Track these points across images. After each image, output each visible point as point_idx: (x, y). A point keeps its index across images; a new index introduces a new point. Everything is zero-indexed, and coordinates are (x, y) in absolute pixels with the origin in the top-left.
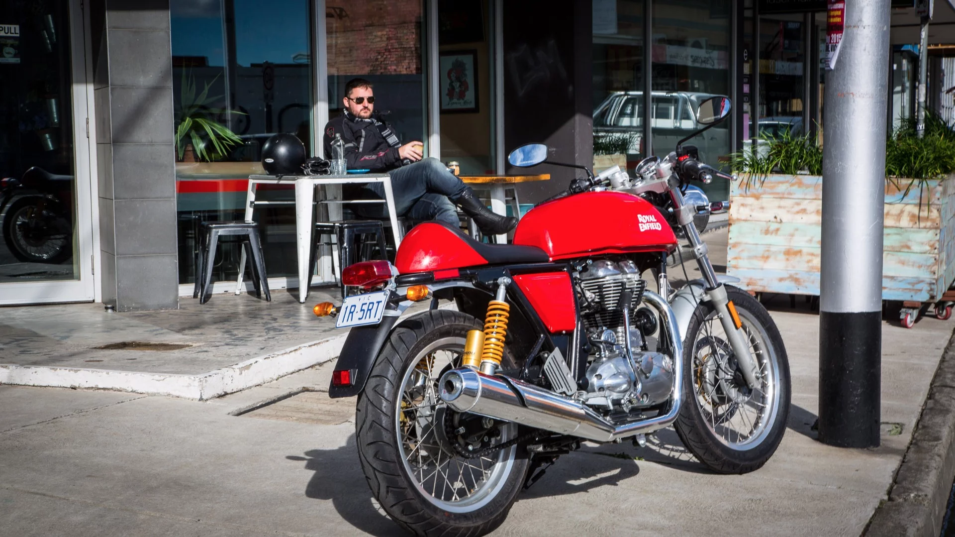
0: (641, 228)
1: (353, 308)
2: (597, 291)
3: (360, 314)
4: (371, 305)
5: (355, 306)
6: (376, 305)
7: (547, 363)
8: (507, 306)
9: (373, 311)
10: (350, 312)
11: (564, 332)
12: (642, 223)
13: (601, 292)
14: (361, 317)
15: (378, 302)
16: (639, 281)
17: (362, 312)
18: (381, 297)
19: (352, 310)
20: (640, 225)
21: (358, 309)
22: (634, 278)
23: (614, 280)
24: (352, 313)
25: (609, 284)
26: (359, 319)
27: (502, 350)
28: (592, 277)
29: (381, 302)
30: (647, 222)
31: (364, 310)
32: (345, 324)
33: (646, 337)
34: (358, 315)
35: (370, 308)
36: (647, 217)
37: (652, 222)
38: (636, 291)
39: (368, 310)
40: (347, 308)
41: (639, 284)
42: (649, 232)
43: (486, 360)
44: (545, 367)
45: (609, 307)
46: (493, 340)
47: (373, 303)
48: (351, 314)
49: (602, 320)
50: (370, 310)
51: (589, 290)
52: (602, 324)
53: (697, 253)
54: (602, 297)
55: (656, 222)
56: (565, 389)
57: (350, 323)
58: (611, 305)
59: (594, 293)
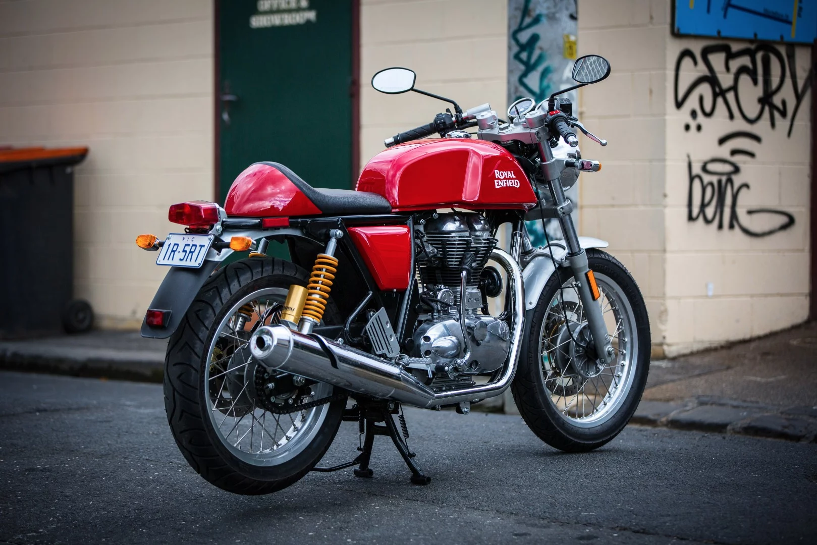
0: (496, 184)
1: (176, 247)
2: (441, 246)
3: (182, 255)
4: (194, 248)
5: (178, 245)
6: (198, 248)
7: (370, 323)
8: (335, 261)
9: (195, 255)
10: (172, 251)
11: (395, 290)
12: (499, 179)
13: (444, 248)
14: (182, 258)
15: (202, 246)
16: (487, 239)
17: (184, 253)
18: (205, 241)
19: (174, 249)
20: (496, 181)
21: (181, 248)
22: (482, 236)
23: (460, 237)
24: (174, 251)
25: (454, 241)
26: (181, 260)
27: (324, 307)
28: (437, 232)
29: (204, 246)
30: (505, 178)
31: (186, 251)
32: (166, 262)
33: (489, 299)
34: (179, 255)
35: (192, 250)
36: (505, 173)
37: (510, 178)
38: (483, 250)
39: (190, 252)
40: (169, 245)
41: (488, 243)
42: (506, 189)
43: (306, 317)
44: (368, 326)
45: (452, 265)
46: (317, 297)
47: (196, 246)
48: (173, 253)
49: (442, 277)
50: (192, 252)
51: (432, 244)
52: (441, 281)
53: (559, 212)
54: (445, 254)
55: (514, 179)
56: (385, 351)
57: (170, 262)
58: (453, 263)
59: (437, 248)
